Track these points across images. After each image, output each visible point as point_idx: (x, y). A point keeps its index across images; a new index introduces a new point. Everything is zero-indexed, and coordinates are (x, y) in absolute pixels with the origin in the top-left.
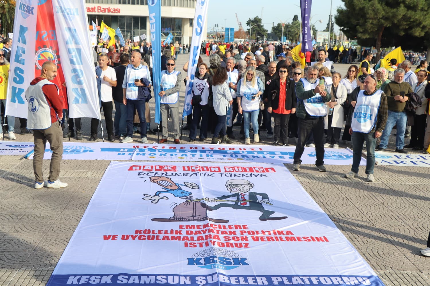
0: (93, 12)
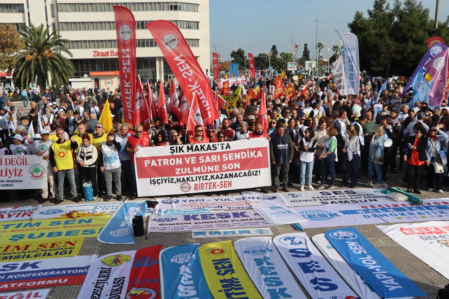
0: (106, 56)
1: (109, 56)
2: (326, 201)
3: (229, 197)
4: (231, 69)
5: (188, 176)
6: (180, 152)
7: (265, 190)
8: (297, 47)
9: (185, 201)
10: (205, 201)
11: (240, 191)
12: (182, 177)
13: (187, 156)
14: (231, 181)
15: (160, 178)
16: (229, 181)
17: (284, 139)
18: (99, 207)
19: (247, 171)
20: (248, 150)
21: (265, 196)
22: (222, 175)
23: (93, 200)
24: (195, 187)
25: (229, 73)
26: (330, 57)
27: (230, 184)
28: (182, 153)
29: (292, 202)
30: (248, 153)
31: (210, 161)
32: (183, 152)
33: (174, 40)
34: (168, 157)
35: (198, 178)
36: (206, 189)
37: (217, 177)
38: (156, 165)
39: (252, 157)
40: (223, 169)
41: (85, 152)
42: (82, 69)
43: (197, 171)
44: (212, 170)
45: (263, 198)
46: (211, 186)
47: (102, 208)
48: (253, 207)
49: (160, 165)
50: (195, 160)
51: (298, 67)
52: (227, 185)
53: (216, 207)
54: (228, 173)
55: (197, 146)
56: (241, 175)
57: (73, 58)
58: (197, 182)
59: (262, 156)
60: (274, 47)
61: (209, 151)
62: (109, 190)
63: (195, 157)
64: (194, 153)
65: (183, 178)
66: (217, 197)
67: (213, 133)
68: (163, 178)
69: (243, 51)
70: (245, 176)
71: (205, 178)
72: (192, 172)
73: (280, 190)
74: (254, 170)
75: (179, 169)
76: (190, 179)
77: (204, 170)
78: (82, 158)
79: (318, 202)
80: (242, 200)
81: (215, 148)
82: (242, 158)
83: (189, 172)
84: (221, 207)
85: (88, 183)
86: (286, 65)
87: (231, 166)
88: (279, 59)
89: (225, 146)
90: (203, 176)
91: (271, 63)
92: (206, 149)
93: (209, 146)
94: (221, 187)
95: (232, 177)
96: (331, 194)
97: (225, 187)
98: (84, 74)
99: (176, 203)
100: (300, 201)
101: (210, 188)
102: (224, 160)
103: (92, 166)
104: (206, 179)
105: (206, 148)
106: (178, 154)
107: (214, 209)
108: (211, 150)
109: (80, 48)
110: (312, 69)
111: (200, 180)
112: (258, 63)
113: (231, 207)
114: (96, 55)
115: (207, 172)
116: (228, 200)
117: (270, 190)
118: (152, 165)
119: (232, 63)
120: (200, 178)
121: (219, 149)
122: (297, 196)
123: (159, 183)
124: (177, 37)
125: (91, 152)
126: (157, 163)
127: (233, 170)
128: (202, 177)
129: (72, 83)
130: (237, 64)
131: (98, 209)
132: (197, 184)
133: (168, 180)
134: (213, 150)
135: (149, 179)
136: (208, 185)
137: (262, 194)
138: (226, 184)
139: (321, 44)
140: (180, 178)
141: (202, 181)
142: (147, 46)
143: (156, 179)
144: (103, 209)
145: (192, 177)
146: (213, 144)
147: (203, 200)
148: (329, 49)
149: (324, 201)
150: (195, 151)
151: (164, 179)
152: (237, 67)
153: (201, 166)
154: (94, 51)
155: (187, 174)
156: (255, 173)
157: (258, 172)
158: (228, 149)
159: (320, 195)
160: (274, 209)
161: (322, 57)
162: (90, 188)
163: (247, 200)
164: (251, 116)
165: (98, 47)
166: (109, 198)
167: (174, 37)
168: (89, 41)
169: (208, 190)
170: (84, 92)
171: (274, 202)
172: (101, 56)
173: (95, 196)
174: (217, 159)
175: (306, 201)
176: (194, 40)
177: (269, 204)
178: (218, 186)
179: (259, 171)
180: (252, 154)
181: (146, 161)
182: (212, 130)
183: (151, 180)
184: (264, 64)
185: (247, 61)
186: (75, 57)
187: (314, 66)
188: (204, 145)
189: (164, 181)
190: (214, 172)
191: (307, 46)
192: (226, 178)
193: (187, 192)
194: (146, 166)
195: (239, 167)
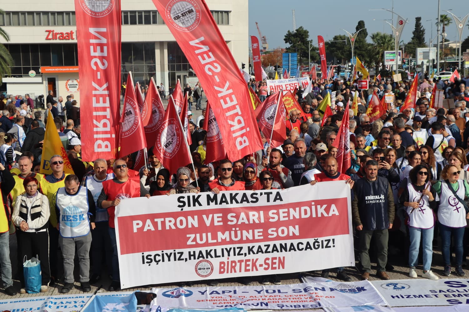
0: (69, 39)
1: (73, 39)
2: (457, 298)
3: (280, 286)
4: (284, 63)
5: (209, 249)
6: (194, 205)
7: (345, 275)
8: (401, 23)
9: (203, 293)
10: (239, 293)
11: (298, 277)
12: (197, 250)
13: (207, 212)
14: (284, 258)
15: (160, 252)
16: (279, 258)
17: (377, 186)
18: (50, 304)
19: (311, 241)
20: (313, 203)
21: (344, 285)
22: (268, 246)
23: (41, 291)
24: (221, 268)
25: (281, 70)
26: (463, 39)
27: (282, 263)
28: (197, 207)
29: (393, 297)
30: (313, 207)
31: (247, 222)
32: (200, 205)
33: (190, 11)
34: (175, 215)
35: (225, 251)
36: (240, 271)
37: (260, 250)
38: (153, 229)
39: (319, 215)
40: (270, 237)
41: (29, 206)
42: (27, 62)
43: (224, 238)
44: (251, 238)
45: (342, 291)
46: (249, 265)
47: (57, 305)
48: (323, 305)
49: (160, 228)
50: (220, 219)
51: (403, 59)
52: (276, 266)
53: (258, 304)
54: (278, 243)
55: (224, 196)
56: (301, 246)
57: (10, 42)
58: (225, 259)
59: (337, 214)
60: (361, 25)
61: (245, 204)
62: (68, 272)
63: (221, 215)
64: (219, 206)
65: (201, 252)
66: (259, 287)
67: (253, 175)
68: (165, 251)
69: (306, 32)
70: (309, 250)
71: (237, 251)
72: (215, 241)
73: (371, 275)
74: (324, 238)
75: (192, 236)
76: (213, 253)
77: (236, 236)
78: (24, 216)
79: (442, 300)
80: (303, 293)
81: (255, 200)
82: (303, 216)
83: (210, 241)
84: (267, 305)
85: (32, 262)
86: (383, 56)
87: (283, 231)
88: (369, 45)
89: (272, 197)
90: (234, 248)
91: (355, 53)
92: (239, 201)
93: (245, 195)
94: (265, 269)
95: (286, 251)
96: (465, 286)
97: (273, 268)
98: (29, 69)
99: (187, 296)
100: (408, 297)
101: (246, 270)
102: (271, 220)
103: (42, 231)
104: (239, 254)
105: (239, 198)
106: (192, 208)
107: (254, 307)
108: (248, 202)
109: (22, 25)
110: (428, 62)
111: (229, 255)
112: (332, 52)
113: (285, 304)
114: (50, 37)
115: (241, 241)
116: (279, 291)
117: (354, 275)
118: (145, 230)
119: (287, 52)
120: (229, 252)
121: (262, 201)
122: (403, 288)
123: (157, 262)
124: (195, 7)
125: (39, 206)
126: (155, 224)
127: (288, 237)
128: (232, 250)
129: (8, 85)
130: (296, 54)
131: (50, 307)
132: (223, 263)
133: (173, 255)
134: (252, 202)
135: (140, 254)
136: (243, 264)
137: (339, 282)
138: (275, 263)
139: (446, 17)
140: (194, 252)
141: (232, 258)
142: (141, 23)
143: (153, 253)
144: (58, 307)
145: (215, 250)
146: (251, 192)
147: (235, 292)
148: (461, 26)
149: (453, 298)
150: (221, 203)
151: (167, 254)
152: (296, 59)
153: (230, 231)
154: (47, 31)
155: (207, 244)
156: (325, 243)
157: (331, 241)
158: (278, 202)
159: (445, 287)
160: (362, 310)
161: (448, 41)
162: (36, 270)
163: (311, 292)
164: (320, 144)
165: (55, 24)
166: (68, 287)
167: (189, 6)
168: (38, 13)
169: (244, 274)
170: (29, 102)
171: (359, 297)
172: (60, 39)
173: (44, 283)
174: (259, 218)
175: (420, 296)
176: (222, 12)
177: (351, 300)
178: (261, 265)
179: (333, 240)
180: (321, 210)
181: (135, 222)
182: (251, 169)
183: (143, 257)
184: (342, 54)
185: (314, 49)
186: (14, 40)
187: (432, 56)
188: (237, 194)
189: (166, 258)
190: (254, 241)
191: (421, 21)
192: (275, 252)
193: (206, 276)
194: (135, 231)
195: (297, 233)
